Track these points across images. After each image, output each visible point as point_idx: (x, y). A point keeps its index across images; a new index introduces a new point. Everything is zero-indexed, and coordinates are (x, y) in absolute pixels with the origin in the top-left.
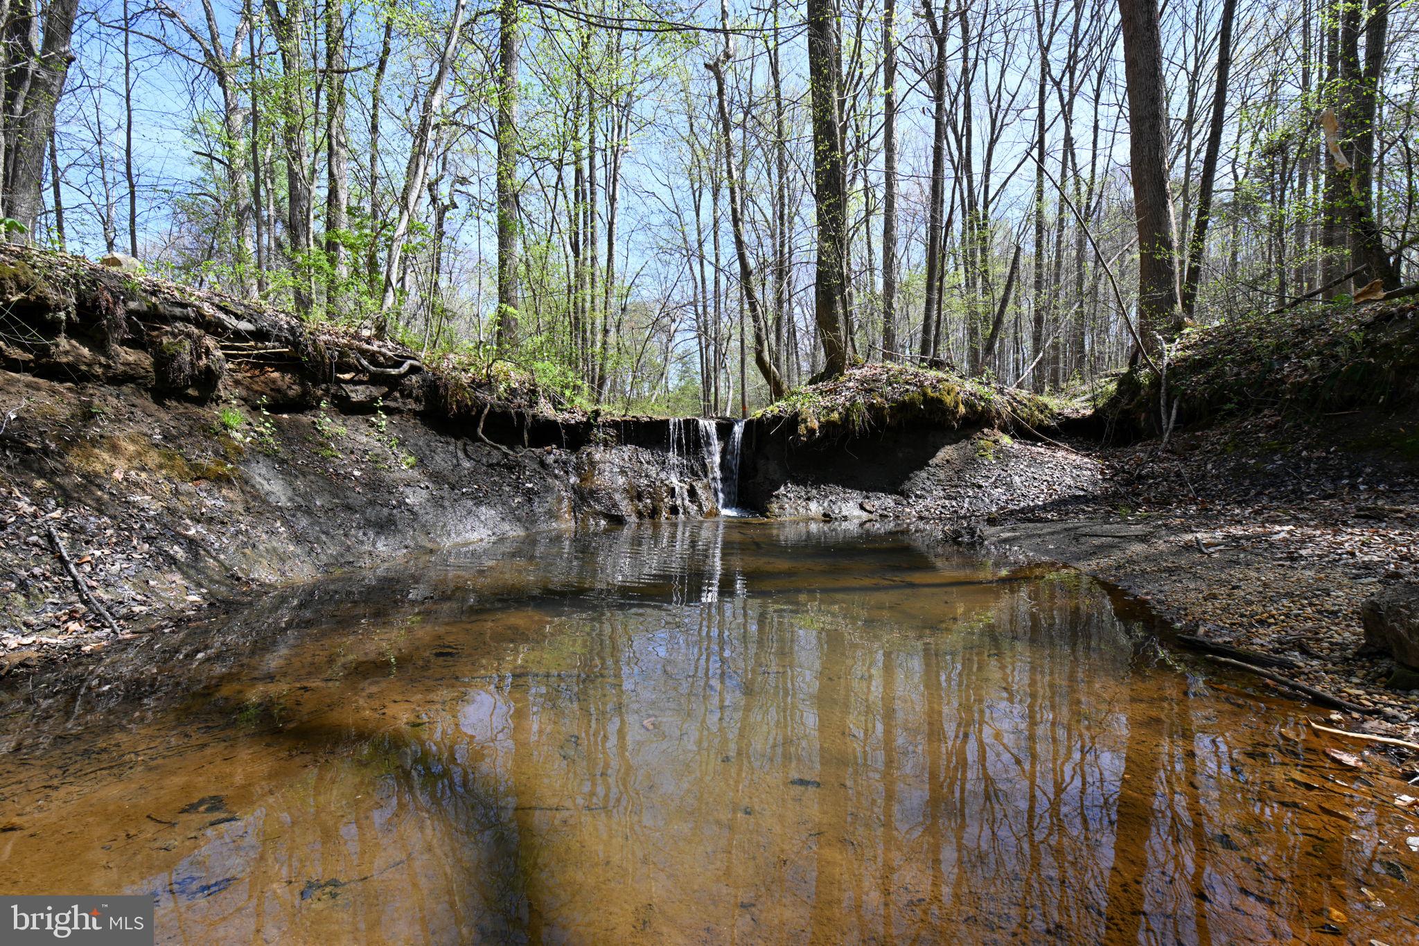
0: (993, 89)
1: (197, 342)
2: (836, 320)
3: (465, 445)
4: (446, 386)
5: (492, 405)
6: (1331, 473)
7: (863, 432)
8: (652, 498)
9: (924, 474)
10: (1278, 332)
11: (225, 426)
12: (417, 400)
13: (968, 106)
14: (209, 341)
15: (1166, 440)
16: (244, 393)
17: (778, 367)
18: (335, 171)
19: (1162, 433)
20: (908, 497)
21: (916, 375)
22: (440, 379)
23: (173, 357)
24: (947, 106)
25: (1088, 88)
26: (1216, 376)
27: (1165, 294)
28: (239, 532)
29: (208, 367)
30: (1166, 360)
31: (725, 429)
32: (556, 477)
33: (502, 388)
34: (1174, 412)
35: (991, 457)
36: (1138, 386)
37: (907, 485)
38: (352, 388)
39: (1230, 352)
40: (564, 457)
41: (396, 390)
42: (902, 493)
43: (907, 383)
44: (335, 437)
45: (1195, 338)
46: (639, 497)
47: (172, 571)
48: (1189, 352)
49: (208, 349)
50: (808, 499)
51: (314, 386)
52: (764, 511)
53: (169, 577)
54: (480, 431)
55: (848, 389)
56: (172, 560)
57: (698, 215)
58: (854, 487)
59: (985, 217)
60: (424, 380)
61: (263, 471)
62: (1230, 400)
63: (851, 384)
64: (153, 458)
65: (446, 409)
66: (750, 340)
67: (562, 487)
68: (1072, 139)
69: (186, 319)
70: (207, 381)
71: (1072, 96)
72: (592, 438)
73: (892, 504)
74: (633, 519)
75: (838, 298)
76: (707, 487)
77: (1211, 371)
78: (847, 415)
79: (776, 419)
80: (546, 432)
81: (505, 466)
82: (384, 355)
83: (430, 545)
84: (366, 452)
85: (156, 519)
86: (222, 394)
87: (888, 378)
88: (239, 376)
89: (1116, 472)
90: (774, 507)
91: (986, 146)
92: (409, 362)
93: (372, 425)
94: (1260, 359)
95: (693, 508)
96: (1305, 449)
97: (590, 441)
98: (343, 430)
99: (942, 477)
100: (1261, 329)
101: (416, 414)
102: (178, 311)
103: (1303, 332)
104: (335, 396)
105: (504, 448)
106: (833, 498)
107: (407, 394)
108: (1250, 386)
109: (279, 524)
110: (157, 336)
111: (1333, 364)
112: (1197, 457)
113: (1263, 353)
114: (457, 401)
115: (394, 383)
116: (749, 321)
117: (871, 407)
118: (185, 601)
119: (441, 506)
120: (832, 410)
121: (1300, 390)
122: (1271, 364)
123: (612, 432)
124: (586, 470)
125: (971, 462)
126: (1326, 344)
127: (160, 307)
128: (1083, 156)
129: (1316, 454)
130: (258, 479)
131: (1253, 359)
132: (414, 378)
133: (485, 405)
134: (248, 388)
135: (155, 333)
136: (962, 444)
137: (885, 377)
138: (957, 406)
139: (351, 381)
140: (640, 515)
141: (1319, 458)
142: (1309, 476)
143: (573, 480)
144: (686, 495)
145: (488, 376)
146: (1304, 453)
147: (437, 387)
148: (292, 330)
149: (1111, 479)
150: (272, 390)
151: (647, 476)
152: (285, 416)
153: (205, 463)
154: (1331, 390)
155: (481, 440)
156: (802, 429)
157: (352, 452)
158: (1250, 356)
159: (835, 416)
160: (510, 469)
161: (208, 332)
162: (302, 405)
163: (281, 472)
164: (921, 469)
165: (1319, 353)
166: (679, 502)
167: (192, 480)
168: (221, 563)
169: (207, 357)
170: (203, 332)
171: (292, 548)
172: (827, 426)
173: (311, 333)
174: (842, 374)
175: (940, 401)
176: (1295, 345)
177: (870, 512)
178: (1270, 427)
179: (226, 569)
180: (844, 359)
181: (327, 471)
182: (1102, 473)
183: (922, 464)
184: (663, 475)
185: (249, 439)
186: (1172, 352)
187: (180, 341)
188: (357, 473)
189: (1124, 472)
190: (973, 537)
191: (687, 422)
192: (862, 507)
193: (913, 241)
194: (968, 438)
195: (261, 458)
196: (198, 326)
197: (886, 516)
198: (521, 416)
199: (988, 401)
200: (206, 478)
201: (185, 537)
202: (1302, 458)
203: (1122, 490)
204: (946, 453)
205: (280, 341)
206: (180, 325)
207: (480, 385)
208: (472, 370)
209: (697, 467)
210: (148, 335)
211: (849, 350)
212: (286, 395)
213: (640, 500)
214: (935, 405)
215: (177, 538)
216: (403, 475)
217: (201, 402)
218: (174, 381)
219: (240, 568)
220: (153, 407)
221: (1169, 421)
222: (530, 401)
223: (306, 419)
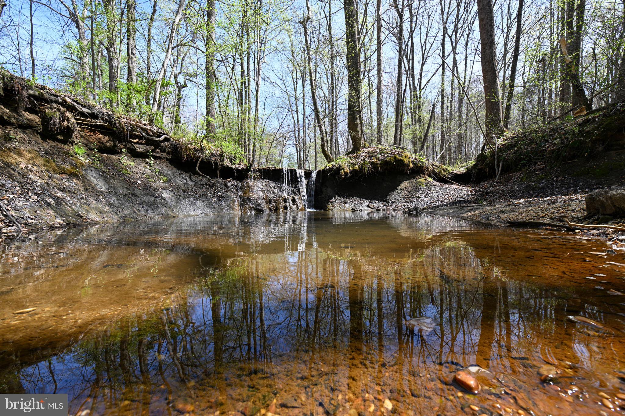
0: (423, 42)
1: (63, 114)
2: (357, 127)
3: (190, 175)
4: (181, 147)
5: (202, 158)
6: (566, 186)
7: (369, 174)
8: (275, 203)
9: (395, 193)
10: (544, 131)
11: (76, 154)
12: (168, 153)
13: (412, 47)
14: (68, 114)
15: (497, 178)
16: (85, 142)
17: (331, 153)
18: (131, 66)
19: (495, 176)
20: (389, 202)
21: (392, 150)
22: (178, 144)
23: (51, 118)
24: (403, 47)
25: (462, 41)
26: (518, 150)
27: (496, 118)
28: (82, 198)
29: (68, 126)
30: (497, 145)
31: (308, 174)
32: (232, 192)
33: (207, 152)
34: (501, 166)
35: (424, 186)
36: (486, 157)
37: (388, 198)
38: (138, 146)
39: (523, 140)
40: (236, 184)
41: (158, 148)
42: (386, 201)
43: (387, 153)
44: (129, 166)
45: (509, 136)
46: (270, 202)
47: (48, 209)
48: (506, 142)
49: (68, 118)
50: (345, 203)
51: (119, 143)
52: (325, 208)
53: (47, 211)
54: (197, 169)
55: (362, 156)
56: (49, 205)
57: (296, 93)
58: (365, 198)
59: (420, 96)
60: (171, 145)
61: (94, 175)
62: (524, 159)
63: (363, 154)
64: (41, 161)
65: (181, 158)
66: (319, 142)
67: (235, 196)
68: (456, 60)
69: (57, 102)
70: (67, 133)
71: (456, 43)
72: (249, 176)
73: (382, 205)
74: (267, 211)
75: (357, 116)
76: (300, 198)
77: (516, 149)
78: (362, 167)
79: (331, 169)
80: (228, 173)
81: (209, 185)
82: (152, 131)
83: (173, 215)
84: (143, 174)
85: (42, 186)
86: (75, 140)
87: (380, 151)
88: (83, 134)
89: (477, 191)
90: (330, 206)
91: (420, 66)
92: (164, 136)
93: (147, 163)
94: (536, 142)
95: (294, 207)
96: (555, 177)
97: (247, 178)
98: (132, 163)
99: (403, 194)
100: (536, 131)
101: (167, 160)
102: (53, 98)
103: (553, 130)
104: (129, 149)
105: (208, 177)
106: (356, 203)
107: (163, 151)
108: (532, 153)
109: (101, 197)
110: (43, 109)
111: (566, 142)
112: (511, 183)
113: (538, 140)
114: (187, 155)
115: (157, 145)
116: (318, 131)
117: (372, 163)
118: (54, 221)
119: (179, 199)
120: (355, 164)
121: (553, 153)
122: (540, 143)
123: (258, 174)
124: (246, 190)
125: (416, 188)
126: (563, 134)
127: (45, 95)
128: (461, 67)
129: (560, 179)
130: (92, 178)
131: (533, 142)
132: (167, 143)
133: (200, 157)
134: (87, 140)
135: (42, 107)
136: (412, 180)
137: (378, 151)
138: (409, 163)
139: (137, 143)
140: (270, 209)
141: (561, 180)
142: (557, 188)
143: (240, 193)
144: (291, 202)
145: (201, 146)
146: (555, 179)
147: (177, 148)
148: (109, 115)
149: (475, 194)
150: (99, 142)
151: (273, 193)
152: (105, 155)
153: (66, 167)
154: (565, 152)
155: (198, 174)
156: (342, 172)
157: (137, 173)
158: (532, 141)
159: (357, 167)
160: (211, 186)
161: (68, 110)
162: (113, 151)
163: (103, 176)
164: (394, 191)
165: (560, 138)
166: (288, 204)
167: (59, 174)
168: (73, 209)
169: (68, 122)
170: (65, 109)
171: (108, 208)
172: (353, 171)
173: (118, 118)
174: (359, 151)
175: (402, 161)
176: (550, 136)
177: (372, 208)
178: (540, 169)
179: (75, 212)
180: (360, 144)
181: (125, 179)
182: (471, 192)
183: (395, 189)
184: (281, 193)
185: (87, 161)
186: (499, 142)
187: (55, 111)
188: (139, 182)
189: (480, 191)
190: (417, 211)
191: (291, 170)
192: (368, 206)
193: (389, 107)
194: (414, 178)
195: (93, 169)
196: (63, 106)
197: (379, 210)
198: (216, 164)
199: (423, 162)
200: (66, 174)
201: (56, 196)
202: (554, 181)
203: (480, 198)
204: (405, 184)
205: (103, 120)
206: (55, 105)
207: (197, 150)
208: (194, 144)
209: (296, 190)
210: (39, 108)
211: (363, 140)
212: (105, 145)
213: (270, 203)
214: (400, 163)
215: (50, 195)
216: (161, 185)
217: (65, 142)
218: (51, 129)
219: (82, 213)
220: (41, 141)
221: (499, 171)
222: (221, 159)
223: (116, 157)
